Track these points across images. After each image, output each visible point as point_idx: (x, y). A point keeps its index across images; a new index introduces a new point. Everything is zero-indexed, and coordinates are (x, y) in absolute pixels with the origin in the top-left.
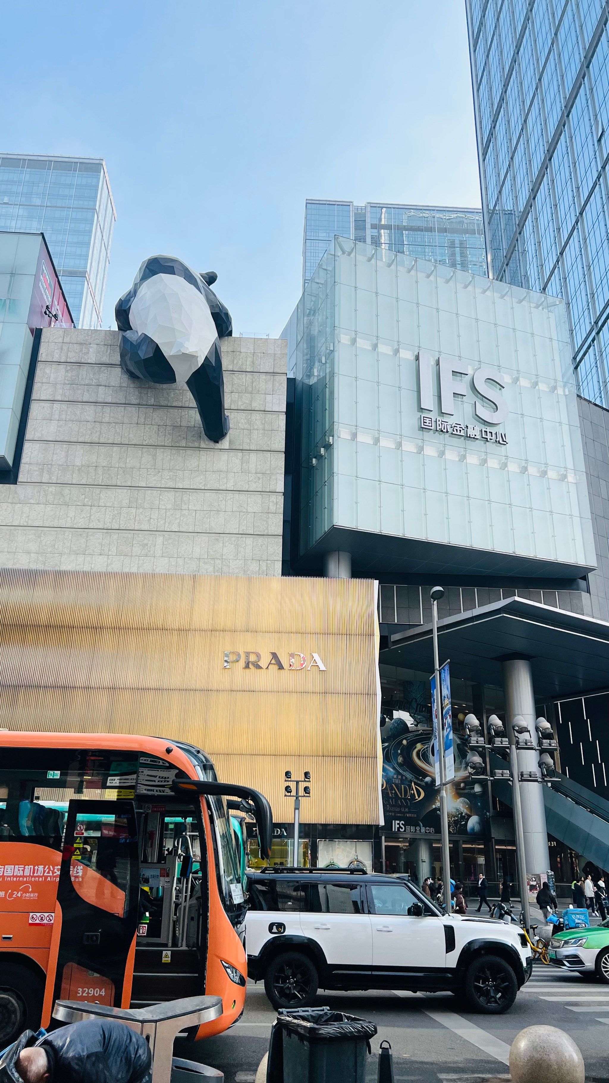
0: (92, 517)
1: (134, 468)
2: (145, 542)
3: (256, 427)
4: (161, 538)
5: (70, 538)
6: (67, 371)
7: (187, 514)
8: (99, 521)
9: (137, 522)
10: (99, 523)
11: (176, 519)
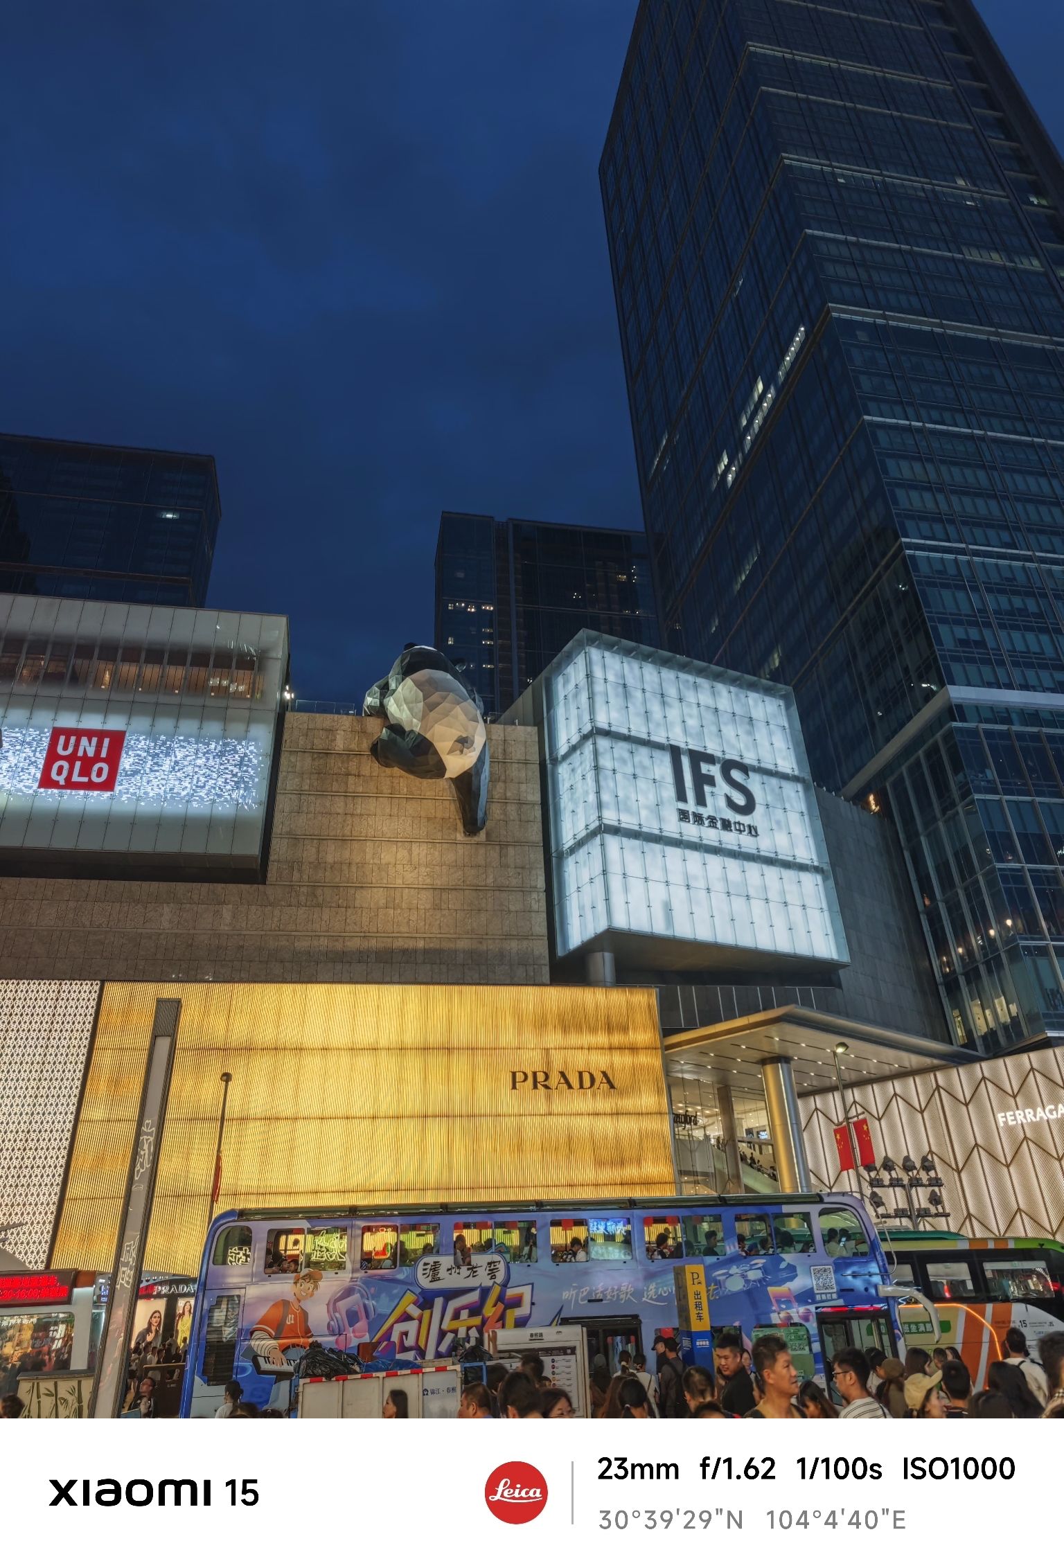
1: (388, 864)
3: (512, 818)
6: (313, 760)
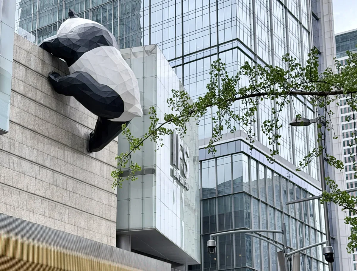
0: (36, 186)
2: (61, 211)
4: (68, 210)
5: (26, 198)
7: (78, 197)
8: (40, 191)
9: (57, 196)
10: (39, 192)
11: (74, 199)
